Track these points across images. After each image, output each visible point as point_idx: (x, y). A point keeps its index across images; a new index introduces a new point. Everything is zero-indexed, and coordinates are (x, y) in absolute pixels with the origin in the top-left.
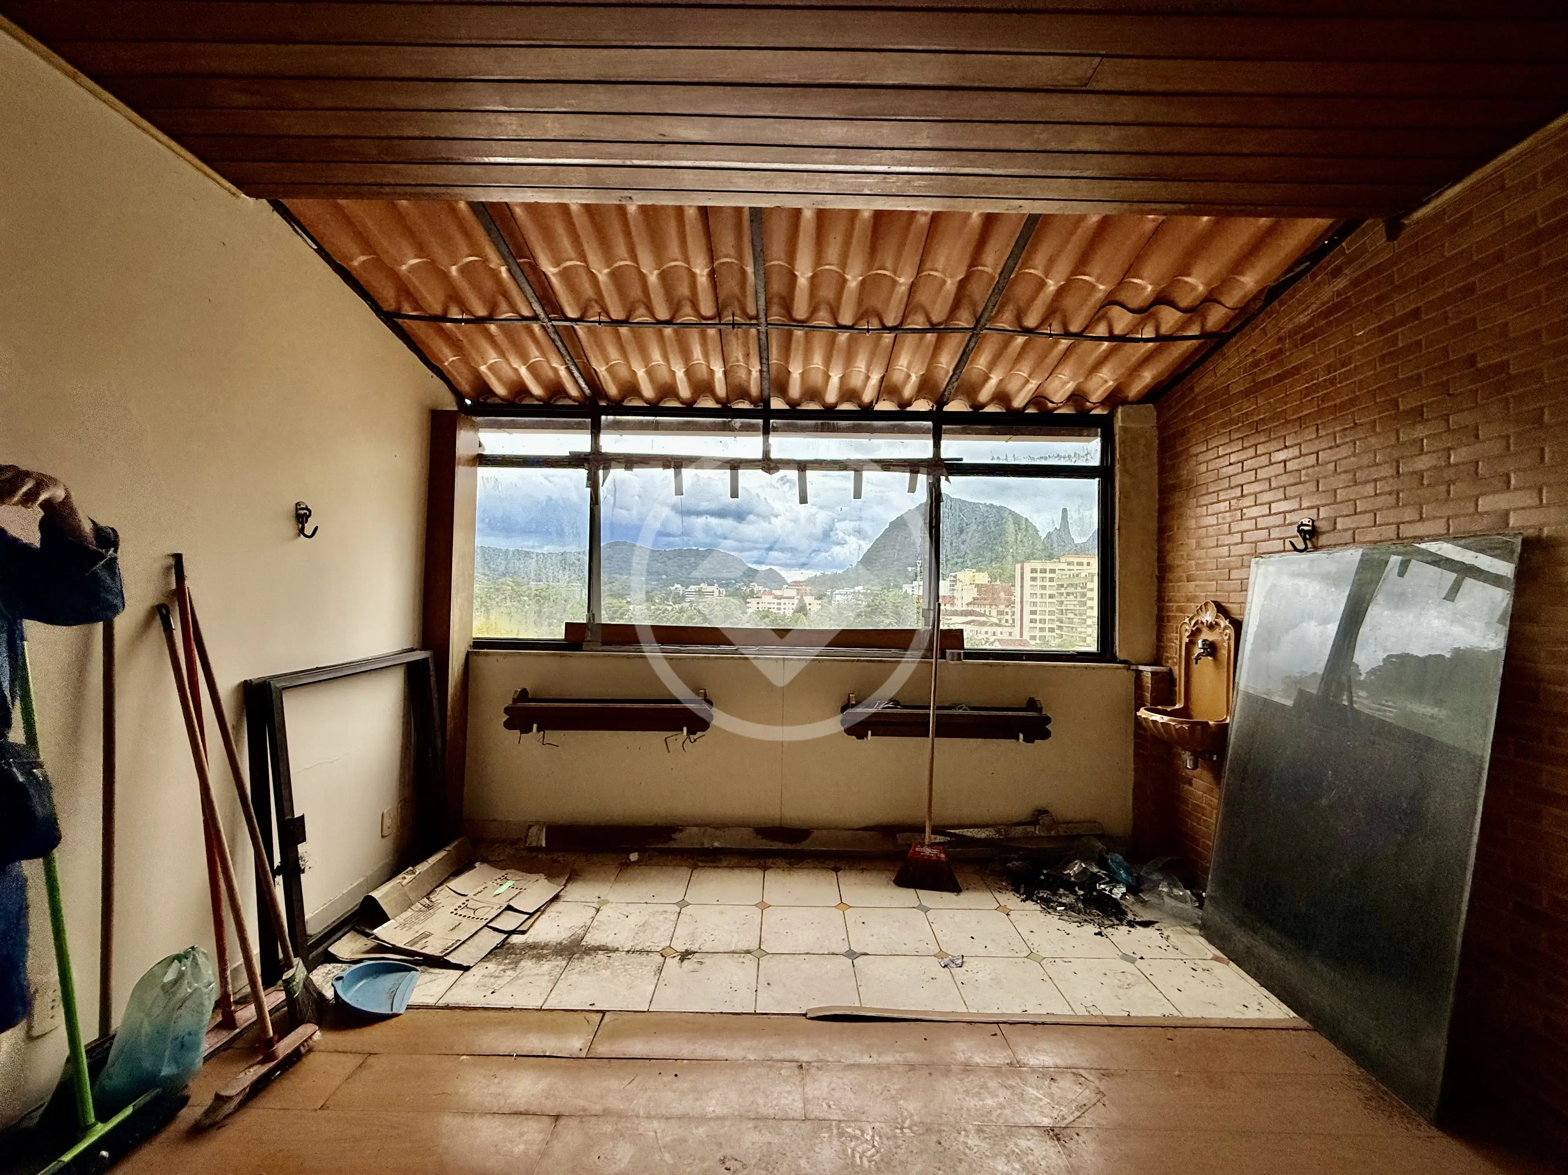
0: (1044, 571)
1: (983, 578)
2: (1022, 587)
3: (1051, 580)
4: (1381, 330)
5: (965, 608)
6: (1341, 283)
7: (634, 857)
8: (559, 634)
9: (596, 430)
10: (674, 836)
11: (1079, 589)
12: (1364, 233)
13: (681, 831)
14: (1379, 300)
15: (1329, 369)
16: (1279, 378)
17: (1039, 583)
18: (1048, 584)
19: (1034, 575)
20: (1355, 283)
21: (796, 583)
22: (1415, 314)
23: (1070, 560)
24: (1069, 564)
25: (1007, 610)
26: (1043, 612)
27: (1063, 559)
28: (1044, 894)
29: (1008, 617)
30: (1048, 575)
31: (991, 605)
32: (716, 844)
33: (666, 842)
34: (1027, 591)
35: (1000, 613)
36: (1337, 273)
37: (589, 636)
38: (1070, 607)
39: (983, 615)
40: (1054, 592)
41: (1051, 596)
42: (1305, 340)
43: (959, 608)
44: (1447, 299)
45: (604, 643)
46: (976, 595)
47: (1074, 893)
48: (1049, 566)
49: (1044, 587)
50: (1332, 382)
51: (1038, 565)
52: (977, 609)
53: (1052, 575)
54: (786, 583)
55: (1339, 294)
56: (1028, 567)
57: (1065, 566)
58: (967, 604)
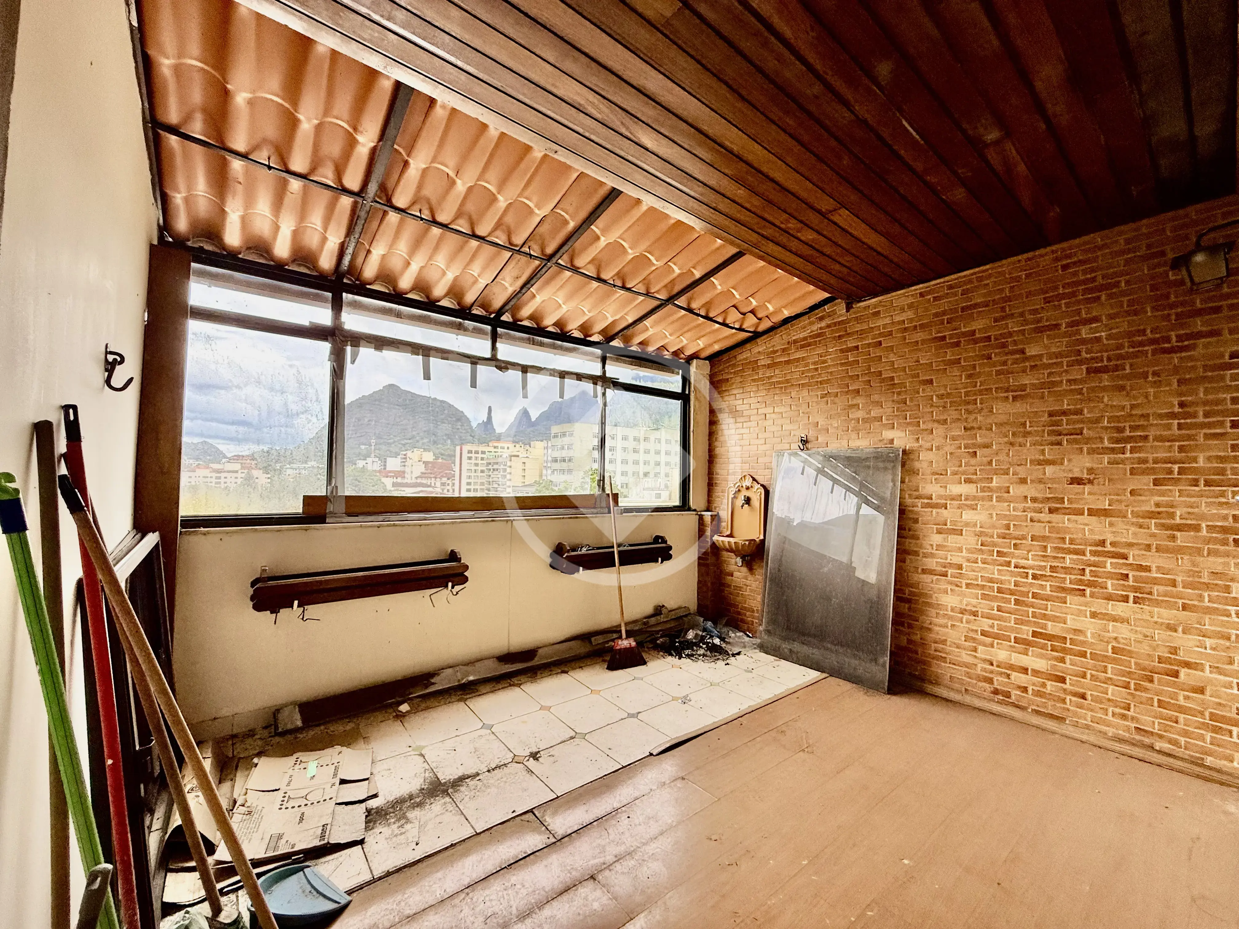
0: (477, 452)
1: (429, 457)
2: (461, 464)
3: (482, 459)
4: (842, 351)
5: (414, 481)
6: (823, 324)
7: (404, 708)
8: (296, 507)
9: (337, 306)
10: (433, 681)
11: (502, 467)
12: (836, 305)
13: (438, 674)
14: (840, 337)
15: (815, 363)
16: (788, 362)
17: (473, 461)
18: (480, 462)
19: (470, 455)
20: (828, 326)
21: (237, 458)
22: (857, 348)
23: (496, 444)
24: (495, 447)
25: (449, 482)
26: (475, 483)
27: (491, 444)
28: (687, 652)
29: (449, 487)
30: (480, 456)
31: (436, 478)
32: (471, 678)
33: (427, 687)
34: (465, 467)
35: (443, 484)
36: (821, 319)
37: (330, 508)
38: (495, 479)
39: (430, 486)
40: (484, 468)
41: (482, 471)
42: (802, 347)
43: (409, 481)
44: (869, 345)
45: (349, 514)
46: (423, 470)
47: (701, 647)
48: (481, 448)
49: (477, 465)
50: (816, 369)
51: (474, 448)
52: (424, 481)
53: (483, 456)
54: (225, 457)
55: (821, 328)
56: (466, 448)
57: (493, 450)
58: (416, 478)
